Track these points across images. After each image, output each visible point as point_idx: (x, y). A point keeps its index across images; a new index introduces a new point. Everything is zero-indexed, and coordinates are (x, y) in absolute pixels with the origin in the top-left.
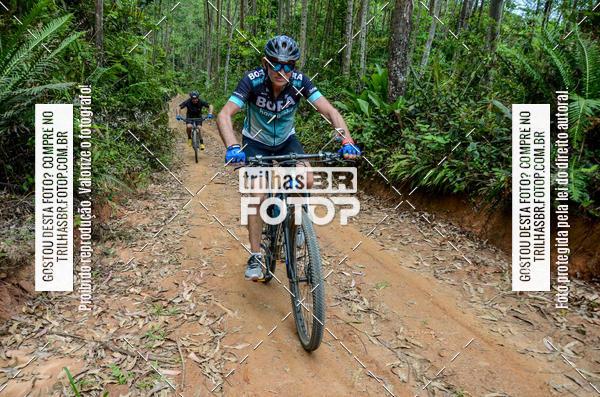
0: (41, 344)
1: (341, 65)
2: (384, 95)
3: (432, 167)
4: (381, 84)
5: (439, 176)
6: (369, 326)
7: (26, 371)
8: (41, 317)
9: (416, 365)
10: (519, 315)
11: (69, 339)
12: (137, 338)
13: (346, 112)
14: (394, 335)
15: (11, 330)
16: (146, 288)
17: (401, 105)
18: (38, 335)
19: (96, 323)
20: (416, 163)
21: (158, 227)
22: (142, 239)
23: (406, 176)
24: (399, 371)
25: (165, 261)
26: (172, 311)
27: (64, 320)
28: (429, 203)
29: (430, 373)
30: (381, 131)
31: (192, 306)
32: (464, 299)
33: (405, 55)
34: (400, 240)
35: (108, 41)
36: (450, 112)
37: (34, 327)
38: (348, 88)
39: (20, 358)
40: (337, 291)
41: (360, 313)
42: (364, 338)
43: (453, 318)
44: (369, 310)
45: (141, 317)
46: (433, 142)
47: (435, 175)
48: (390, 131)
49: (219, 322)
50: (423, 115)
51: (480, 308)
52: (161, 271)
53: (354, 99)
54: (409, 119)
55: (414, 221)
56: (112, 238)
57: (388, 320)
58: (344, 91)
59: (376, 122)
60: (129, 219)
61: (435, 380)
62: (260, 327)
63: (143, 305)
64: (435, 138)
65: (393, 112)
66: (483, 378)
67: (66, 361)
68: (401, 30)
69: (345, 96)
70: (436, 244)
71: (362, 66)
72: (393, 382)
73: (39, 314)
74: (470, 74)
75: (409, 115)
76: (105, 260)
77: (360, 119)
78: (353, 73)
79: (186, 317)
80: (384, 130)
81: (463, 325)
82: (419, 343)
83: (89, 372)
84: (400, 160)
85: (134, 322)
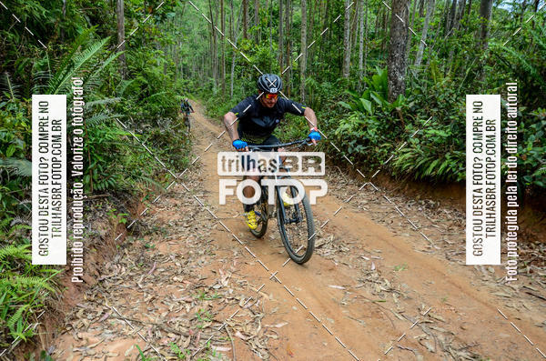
0: (106, 327)
1: (341, 68)
2: (385, 95)
3: (435, 159)
4: (382, 84)
5: (442, 167)
6: (393, 304)
7: (97, 350)
8: (101, 304)
9: (441, 337)
10: (532, 292)
11: (129, 322)
12: (187, 321)
13: (350, 111)
14: (417, 311)
15: (78, 315)
16: (187, 276)
17: (402, 103)
18: (102, 319)
19: (149, 308)
20: (420, 155)
21: (188, 222)
22: (176, 233)
23: (411, 168)
24: (426, 343)
25: (201, 252)
26: (214, 295)
27: (120, 306)
28: (433, 192)
29: (455, 345)
30: (384, 127)
31: (231, 291)
32: (476, 278)
33: (403, 56)
34: (409, 227)
35: (129, 56)
36: (449, 107)
37: (97, 313)
38: (350, 89)
39: (91, 339)
40: (359, 274)
41: (382, 293)
42: (391, 315)
43: (469, 295)
44: (391, 290)
45: (187, 302)
46: (435, 135)
47: (438, 166)
48: (392, 127)
49: (257, 305)
50: (423, 110)
51: (493, 285)
52: (199, 261)
53: (358, 99)
54: (410, 115)
55: (420, 209)
56: (149, 233)
57: (409, 298)
58: (347, 92)
59: (378, 119)
60: (161, 216)
61: (460, 350)
62: (294, 308)
63: (187, 291)
64: (437, 132)
65: (394, 110)
66: (506, 348)
67: (129, 341)
68: (398, 34)
69: (347, 96)
70: (444, 229)
71: (361, 67)
72: (422, 352)
73: (99, 301)
74: (465, 70)
75: (410, 111)
76: (146, 252)
77: (364, 117)
78: (353, 75)
79: (227, 301)
80: (387, 127)
81: (479, 301)
82: (441, 318)
83: (152, 350)
84: (404, 153)
85: (182, 307)
